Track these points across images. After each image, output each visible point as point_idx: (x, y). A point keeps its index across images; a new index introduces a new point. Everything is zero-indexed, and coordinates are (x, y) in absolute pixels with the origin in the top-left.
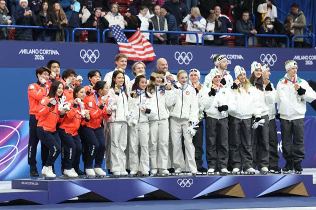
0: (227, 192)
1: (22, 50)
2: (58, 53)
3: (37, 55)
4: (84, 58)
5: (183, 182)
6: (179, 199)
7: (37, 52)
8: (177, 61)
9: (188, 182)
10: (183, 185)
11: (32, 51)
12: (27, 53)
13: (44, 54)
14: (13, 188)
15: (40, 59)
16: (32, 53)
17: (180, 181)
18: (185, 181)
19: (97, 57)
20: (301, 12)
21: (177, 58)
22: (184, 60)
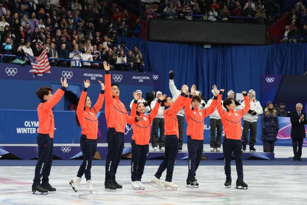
5: (64, 149)
6: (62, 159)
9: (68, 149)
18: (66, 149)
20: (139, 51)
21: (64, 75)
22: (68, 76)
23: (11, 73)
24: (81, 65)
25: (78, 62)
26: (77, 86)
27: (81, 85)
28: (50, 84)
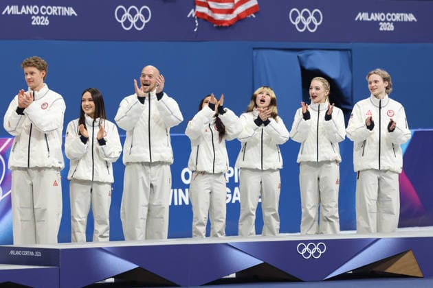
0: (388, 267)
3: (36, 16)
4: (122, 21)
5: (307, 248)
7: (36, 10)
9: (316, 248)
10: (307, 254)
15: (42, 24)
16: (27, 13)
18: (311, 247)
19: (146, 19)
21: (294, 21)
22: (306, 24)
23: (133, 21)
26: (338, 53)
27: (350, 50)
28: (254, 49)
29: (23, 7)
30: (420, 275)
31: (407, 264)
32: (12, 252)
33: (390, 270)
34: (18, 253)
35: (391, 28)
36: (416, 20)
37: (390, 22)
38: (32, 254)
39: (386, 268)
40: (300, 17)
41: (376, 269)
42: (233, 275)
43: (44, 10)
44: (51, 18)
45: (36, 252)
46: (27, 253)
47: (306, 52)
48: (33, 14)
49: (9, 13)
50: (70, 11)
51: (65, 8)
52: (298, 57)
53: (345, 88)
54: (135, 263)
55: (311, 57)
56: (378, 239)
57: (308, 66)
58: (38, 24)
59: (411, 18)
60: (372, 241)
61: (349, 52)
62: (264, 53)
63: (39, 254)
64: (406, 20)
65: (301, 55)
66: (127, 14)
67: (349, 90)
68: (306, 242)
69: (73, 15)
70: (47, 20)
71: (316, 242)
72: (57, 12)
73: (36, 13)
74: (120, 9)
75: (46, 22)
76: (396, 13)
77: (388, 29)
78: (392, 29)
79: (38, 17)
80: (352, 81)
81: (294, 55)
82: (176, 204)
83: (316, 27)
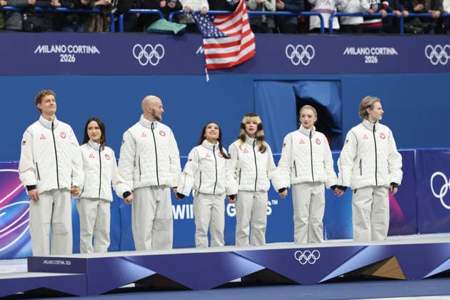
0: (376, 270)
1: (39, 47)
2: (97, 51)
3: (64, 54)
4: (139, 58)
5: (303, 255)
7: (64, 49)
8: (290, 60)
9: (312, 255)
10: (303, 260)
11: (56, 49)
12: (48, 52)
13: (76, 52)
14: (30, 270)
15: (69, 61)
16: (56, 52)
17: (299, 255)
18: (307, 254)
21: (290, 56)
22: (301, 58)
23: (149, 58)
24: (336, 26)
25: (326, 17)
26: (328, 83)
27: (339, 81)
28: (255, 80)
29: (53, 47)
30: (404, 278)
31: (392, 268)
32: (46, 262)
33: (377, 274)
34: (51, 262)
35: (375, 60)
36: (397, 54)
37: (375, 55)
38: (63, 263)
39: (373, 272)
40: (295, 52)
41: (364, 273)
42: (239, 280)
43: (71, 49)
44: (77, 55)
45: (67, 262)
46: (58, 262)
47: (301, 83)
48: (62, 53)
49: (40, 51)
50: (94, 50)
51: (90, 48)
52: (294, 87)
53: (335, 114)
54: (153, 270)
55: (305, 87)
56: (365, 247)
57: (302, 95)
58: (66, 61)
59: (392, 51)
60: (360, 248)
61: (338, 82)
62: (263, 84)
63: (68, 263)
64: (388, 53)
65: (296, 85)
66: (143, 52)
67: (339, 116)
68: (303, 250)
69: (96, 53)
70: (73, 57)
71: (311, 249)
72: (83, 50)
73: (64, 52)
74: (137, 47)
75: (73, 59)
76: (379, 47)
77: (373, 62)
78: (376, 62)
79: (66, 55)
80: (341, 108)
81: (290, 86)
82: (188, 217)
83: (309, 61)
